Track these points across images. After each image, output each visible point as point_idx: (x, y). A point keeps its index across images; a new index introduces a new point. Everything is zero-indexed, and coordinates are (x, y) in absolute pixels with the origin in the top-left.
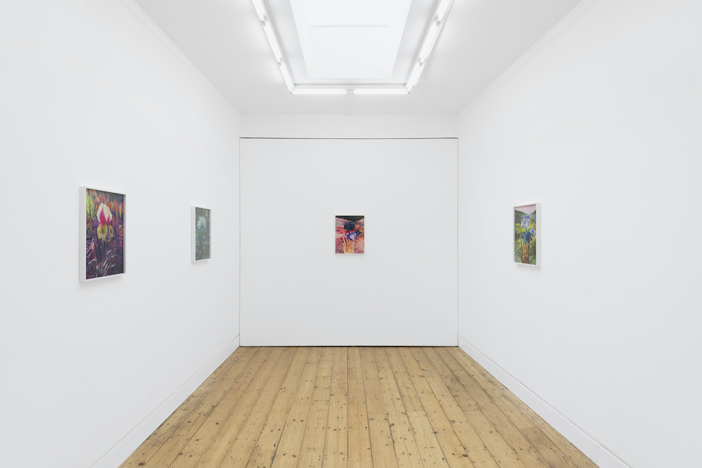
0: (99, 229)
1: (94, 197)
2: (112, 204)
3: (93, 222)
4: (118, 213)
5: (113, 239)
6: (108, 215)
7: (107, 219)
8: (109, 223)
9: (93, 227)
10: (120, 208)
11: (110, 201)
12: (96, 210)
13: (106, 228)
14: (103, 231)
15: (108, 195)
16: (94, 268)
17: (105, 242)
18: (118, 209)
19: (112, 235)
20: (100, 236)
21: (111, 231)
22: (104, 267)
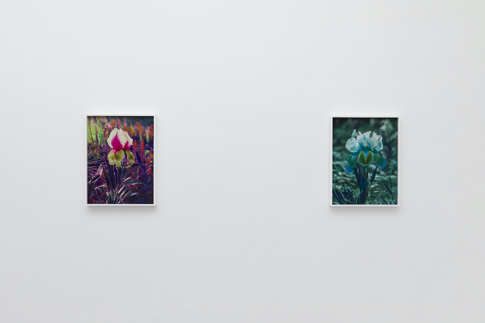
0: (111, 155)
1: (103, 124)
2: (133, 129)
3: (101, 148)
4: (144, 138)
5: (134, 165)
6: (125, 138)
7: (123, 145)
8: (126, 148)
9: (102, 154)
10: (147, 132)
11: (129, 125)
12: (106, 136)
13: (122, 154)
14: (117, 157)
15: (125, 119)
16: (103, 194)
17: (120, 169)
18: (144, 133)
19: (132, 162)
20: (112, 162)
21: (131, 157)
22: (119, 195)
